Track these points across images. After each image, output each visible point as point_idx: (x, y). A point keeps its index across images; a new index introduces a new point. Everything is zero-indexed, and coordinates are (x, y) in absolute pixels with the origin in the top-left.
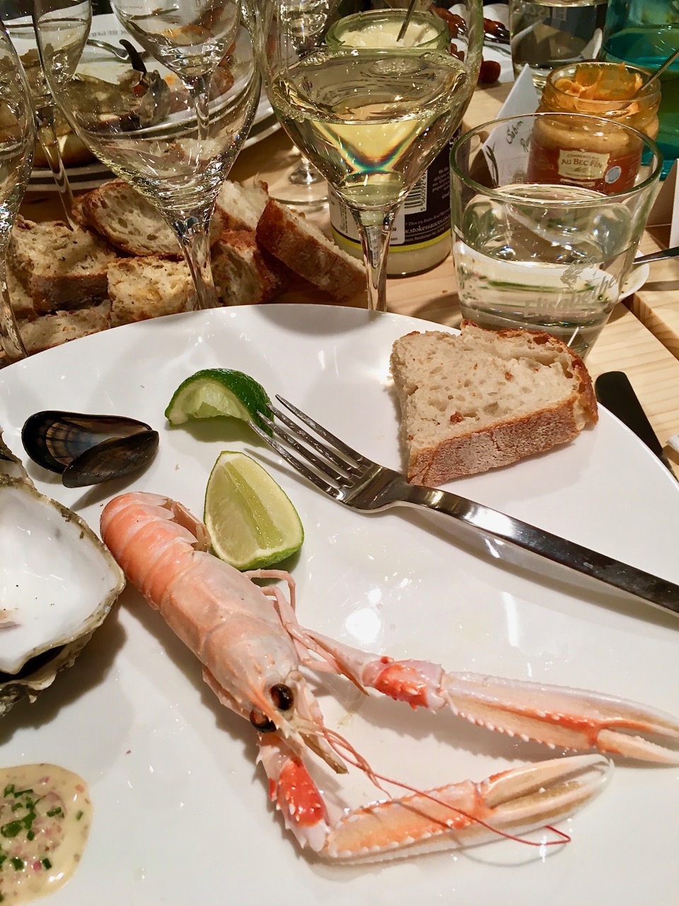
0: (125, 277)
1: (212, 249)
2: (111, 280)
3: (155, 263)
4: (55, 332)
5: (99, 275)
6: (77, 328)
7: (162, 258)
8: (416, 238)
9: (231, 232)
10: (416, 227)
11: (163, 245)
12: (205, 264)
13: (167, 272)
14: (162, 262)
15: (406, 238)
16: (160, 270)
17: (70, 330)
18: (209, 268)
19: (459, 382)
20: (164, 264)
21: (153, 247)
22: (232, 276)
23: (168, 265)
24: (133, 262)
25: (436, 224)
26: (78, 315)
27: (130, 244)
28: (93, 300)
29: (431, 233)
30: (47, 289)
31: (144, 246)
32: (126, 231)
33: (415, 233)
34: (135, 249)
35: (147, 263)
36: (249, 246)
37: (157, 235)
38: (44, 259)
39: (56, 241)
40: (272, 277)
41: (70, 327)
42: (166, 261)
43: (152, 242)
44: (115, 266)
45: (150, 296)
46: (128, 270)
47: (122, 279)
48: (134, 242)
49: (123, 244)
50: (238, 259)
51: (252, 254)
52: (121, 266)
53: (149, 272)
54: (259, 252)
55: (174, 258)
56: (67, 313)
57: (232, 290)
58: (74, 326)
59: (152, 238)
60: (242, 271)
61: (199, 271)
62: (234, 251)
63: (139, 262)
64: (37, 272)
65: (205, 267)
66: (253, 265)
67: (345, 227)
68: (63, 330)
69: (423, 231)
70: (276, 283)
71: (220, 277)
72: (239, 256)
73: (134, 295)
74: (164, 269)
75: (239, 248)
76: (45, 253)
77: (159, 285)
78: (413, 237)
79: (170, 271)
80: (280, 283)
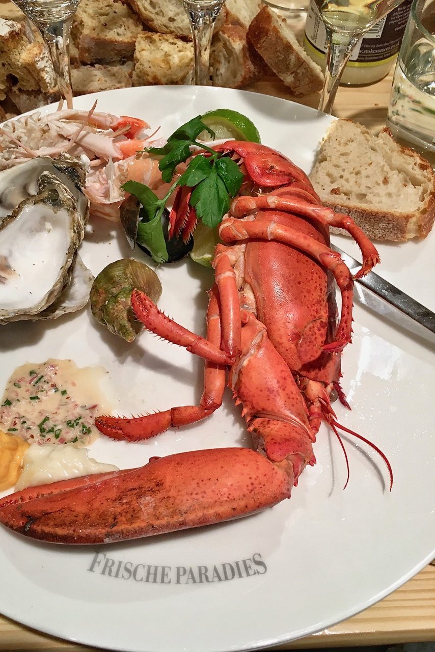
0: (147, 47)
1: (213, 37)
2: (138, 47)
3: (171, 41)
4: (93, 81)
5: (129, 42)
6: (108, 81)
7: (177, 37)
8: (367, 58)
9: (230, 25)
10: (369, 49)
11: (178, 27)
12: (206, 48)
13: (178, 49)
14: (176, 41)
15: (359, 57)
16: (174, 46)
17: (103, 82)
18: (208, 51)
19: (354, 169)
20: (178, 42)
21: (171, 28)
22: (223, 61)
23: (180, 43)
24: (156, 37)
25: (384, 50)
26: (109, 71)
27: (155, 22)
28: (120, 61)
29: (378, 56)
30: (90, 46)
31: (165, 26)
32: (154, 11)
33: (367, 54)
34: (157, 27)
35: (165, 39)
36: (240, 40)
37: (176, 18)
38: (92, 22)
39: (101, 9)
40: (252, 67)
41: (104, 79)
42: (179, 40)
43: (171, 23)
44: (142, 37)
45: (163, 65)
46: (151, 42)
47: (146, 48)
48: (159, 21)
49: (150, 21)
50: (230, 48)
51: (242, 47)
52: (147, 37)
53: (165, 47)
54: (247, 46)
55: (185, 39)
56: (102, 67)
57: (221, 71)
58: (107, 79)
59: (172, 20)
60: (232, 59)
61: (200, 52)
62: (229, 41)
63: (160, 38)
64: (86, 31)
65: (205, 50)
66: (241, 56)
67: (315, 37)
68: (99, 80)
69: (373, 54)
70: (254, 73)
71: (214, 60)
72: (232, 46)
73: (152, 62)
74: (176, 46)
75: (233, 40)
76: (93, 17)
77: (170, 58)
78: (365, 57)
79: (181, 48)
80: (257, 74)
